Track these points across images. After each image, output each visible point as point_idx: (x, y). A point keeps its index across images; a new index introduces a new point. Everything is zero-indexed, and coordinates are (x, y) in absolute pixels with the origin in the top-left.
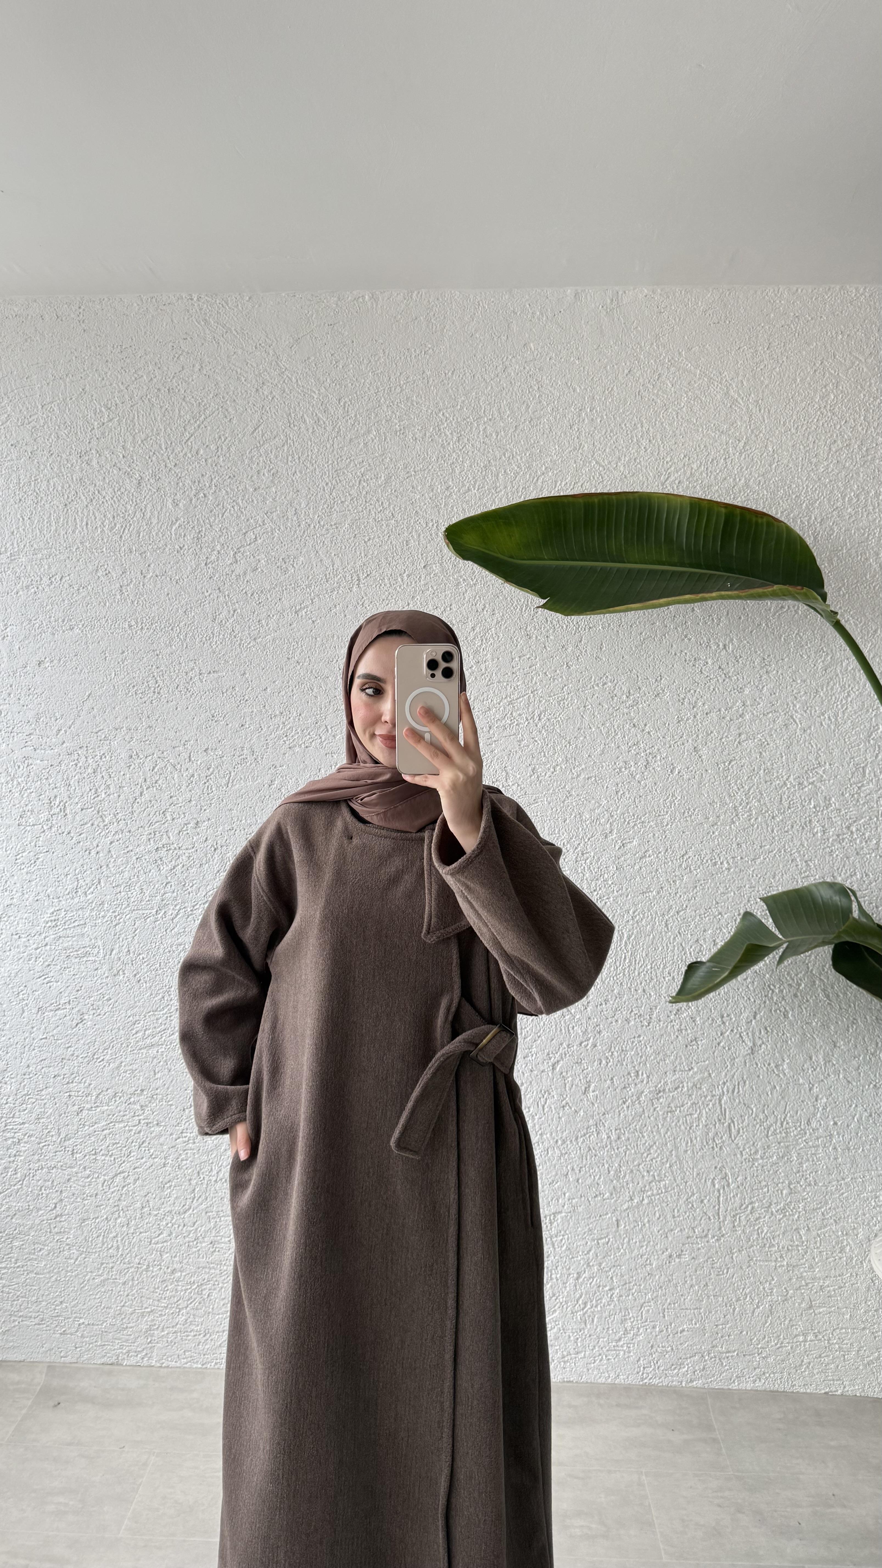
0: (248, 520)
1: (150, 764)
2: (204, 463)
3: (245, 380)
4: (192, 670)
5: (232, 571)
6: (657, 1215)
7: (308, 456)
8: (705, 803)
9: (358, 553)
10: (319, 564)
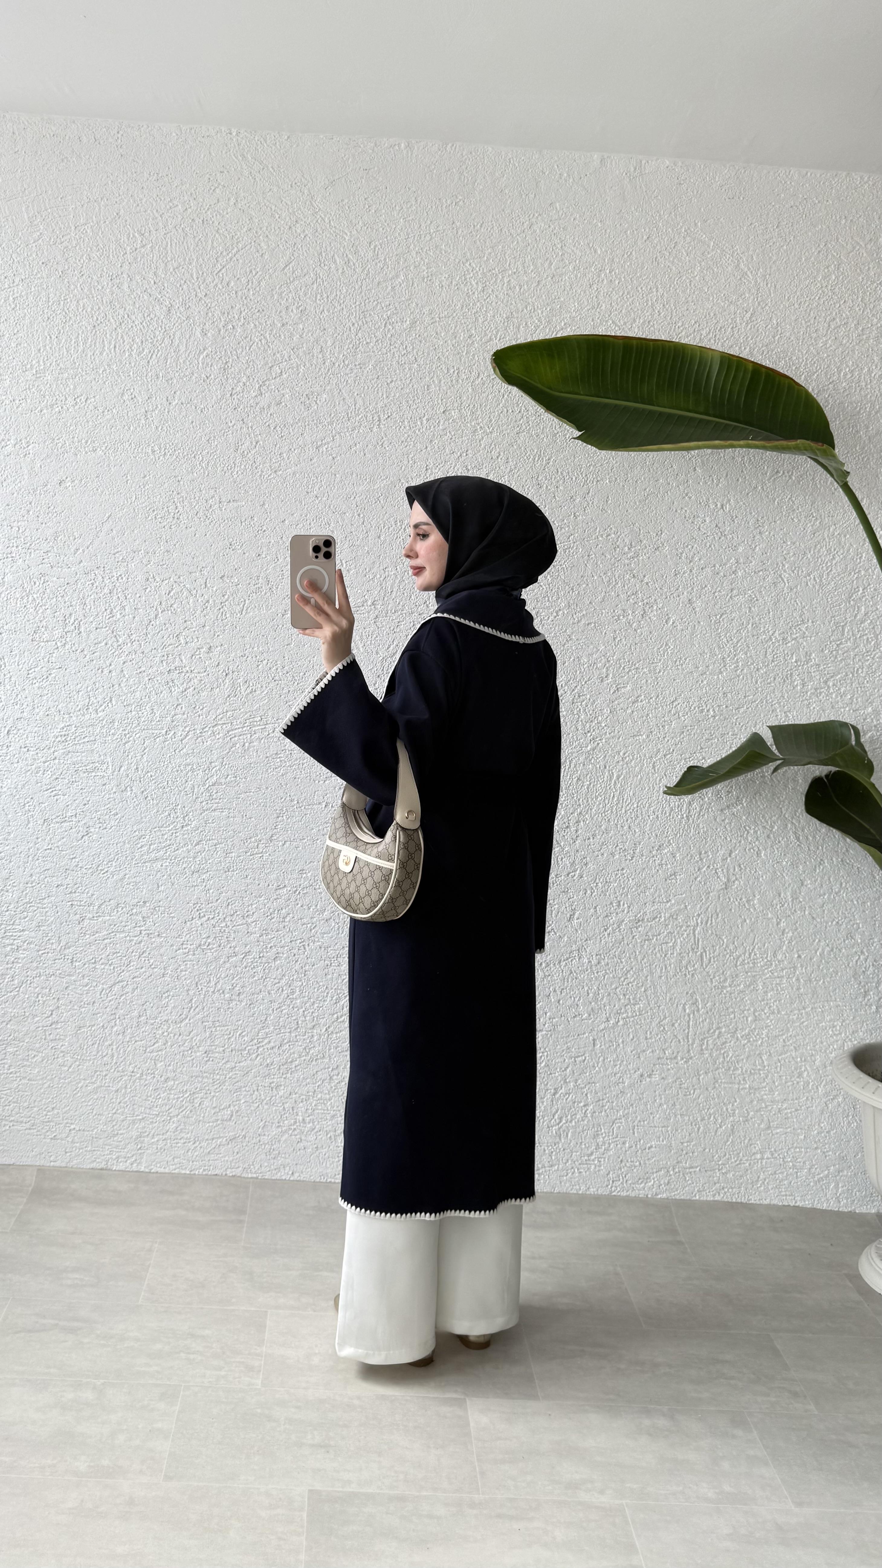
0: (274, 354)
1: (167, 587)
2: (234, 296)
3: (279, 217)
4: (212, 498)
5: (257, 404)
6: (631, 1036)
7: (337, 295)
8: (696, 653)
9: (380, 394)
10: (342, 402)
